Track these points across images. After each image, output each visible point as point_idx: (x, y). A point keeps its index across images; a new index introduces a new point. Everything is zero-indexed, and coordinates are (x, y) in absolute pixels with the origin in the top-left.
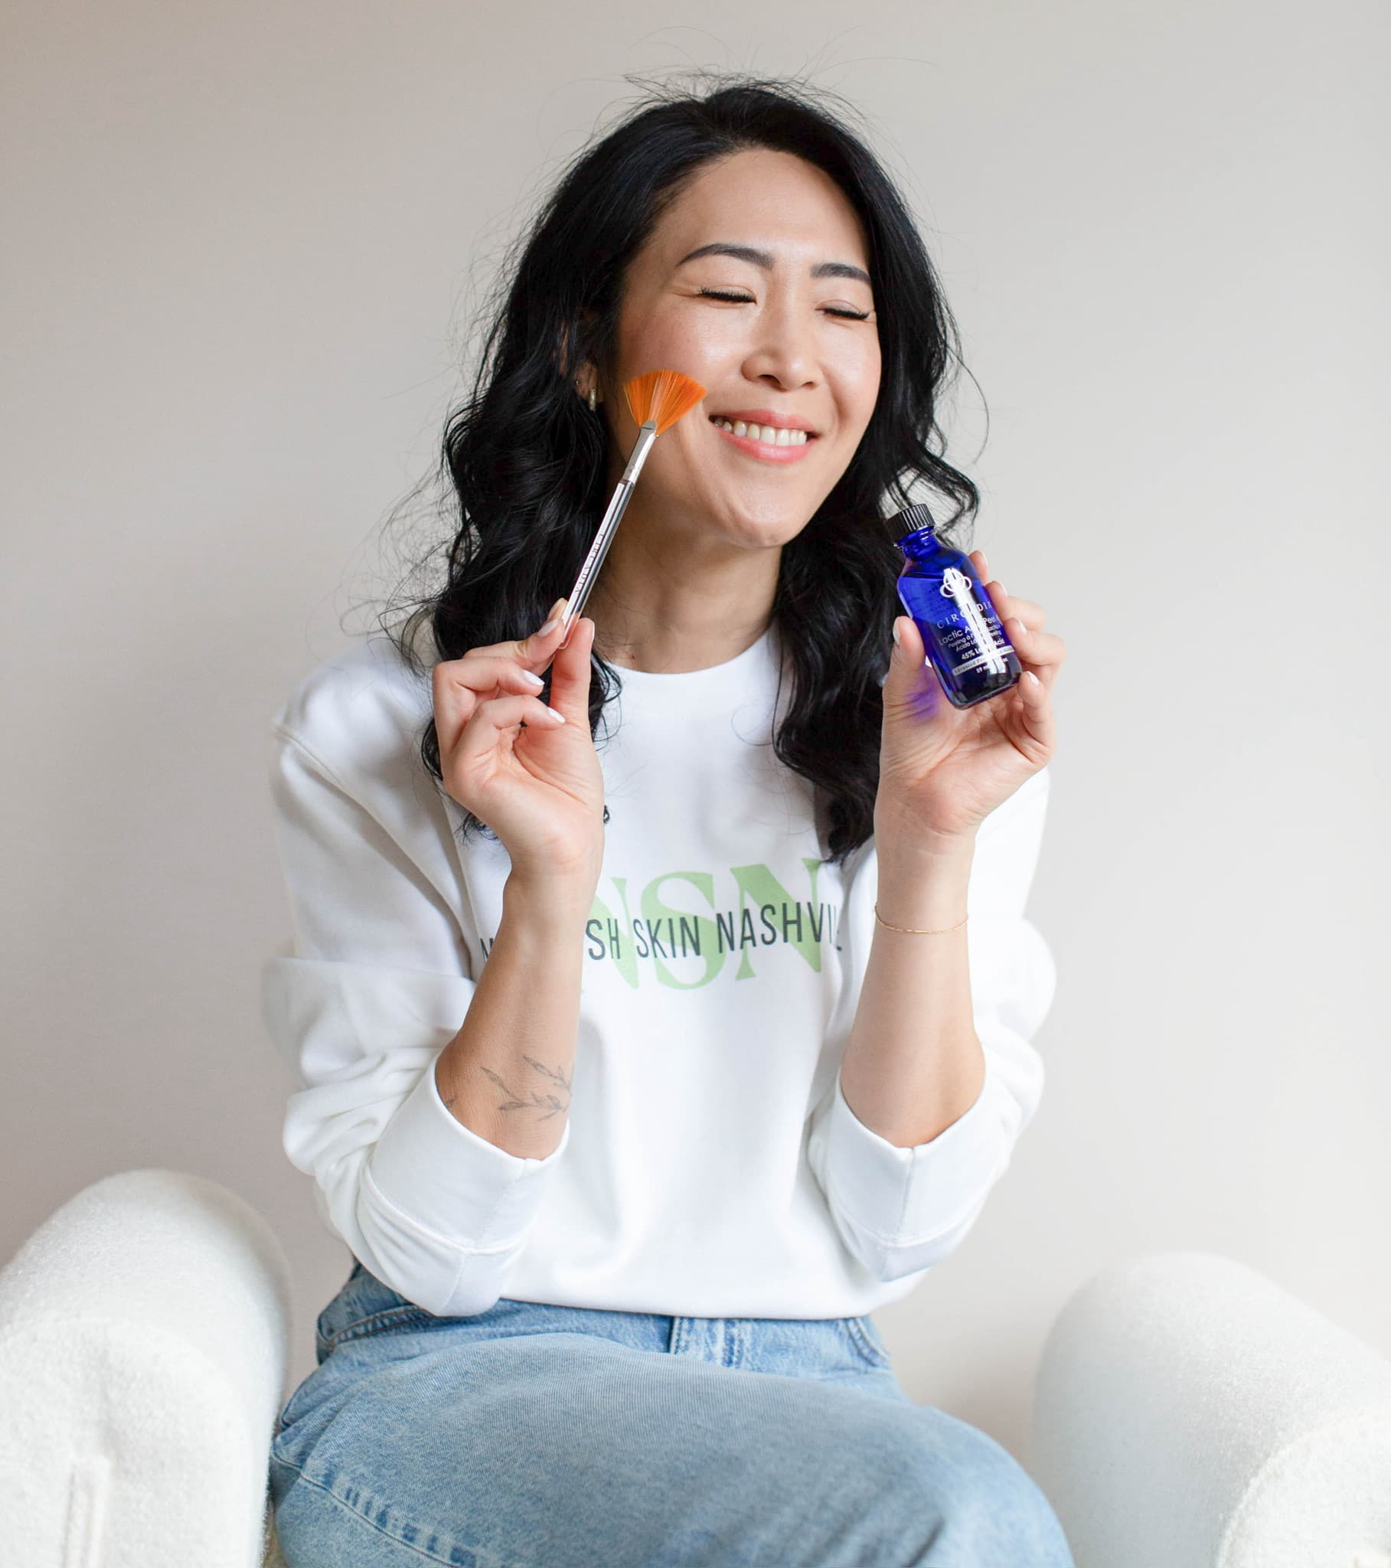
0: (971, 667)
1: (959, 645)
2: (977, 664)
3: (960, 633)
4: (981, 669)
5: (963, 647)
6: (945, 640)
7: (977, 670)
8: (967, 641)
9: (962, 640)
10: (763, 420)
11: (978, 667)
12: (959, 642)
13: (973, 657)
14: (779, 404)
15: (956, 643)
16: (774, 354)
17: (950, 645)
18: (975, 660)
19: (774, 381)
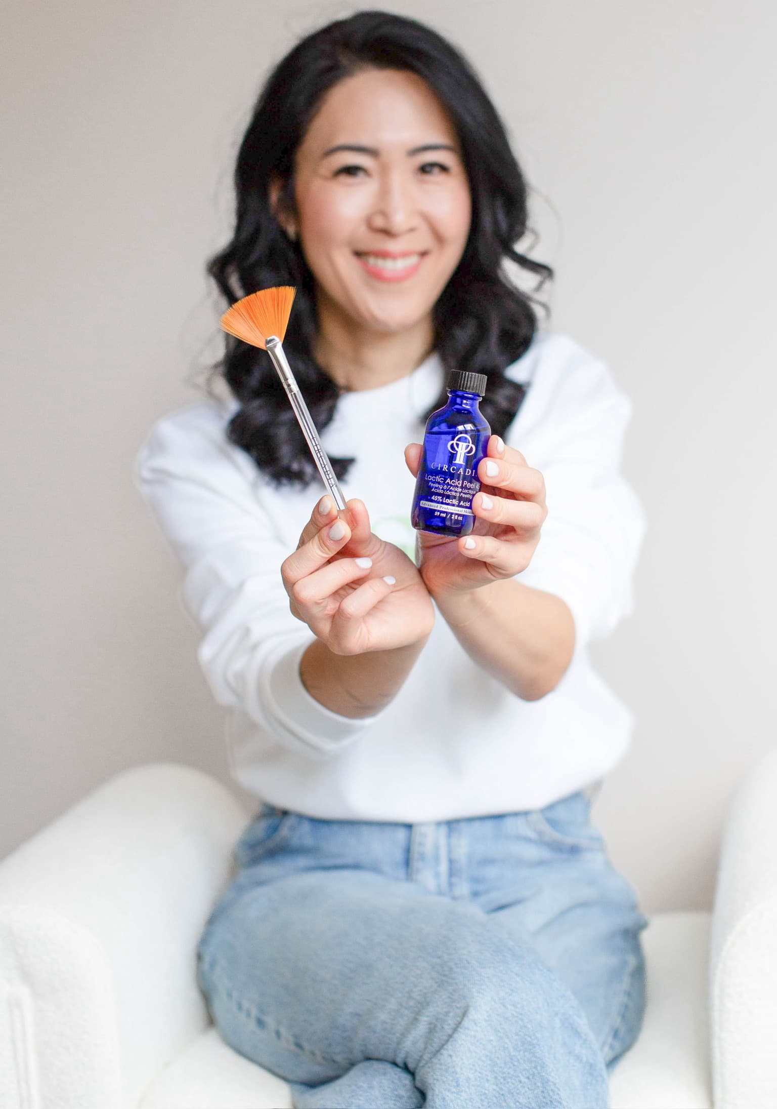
0: (433, 508)
1: (436, 488)
2: (438, 509)
3: (442, 480)
4: (439, 513)
5: (438, 491)
6: (430, 478)
7: (436, 512)
8: (443, 489)
9: (440, 486)
10: (384, 255)
11: (438, 511)
12: (437, 485)
13: (438, 502)
14: (392, 246)
15: (434, 485)
16: (384, 214)
17: (430, 483)
18: (439, 505)
19: (387, 233)
